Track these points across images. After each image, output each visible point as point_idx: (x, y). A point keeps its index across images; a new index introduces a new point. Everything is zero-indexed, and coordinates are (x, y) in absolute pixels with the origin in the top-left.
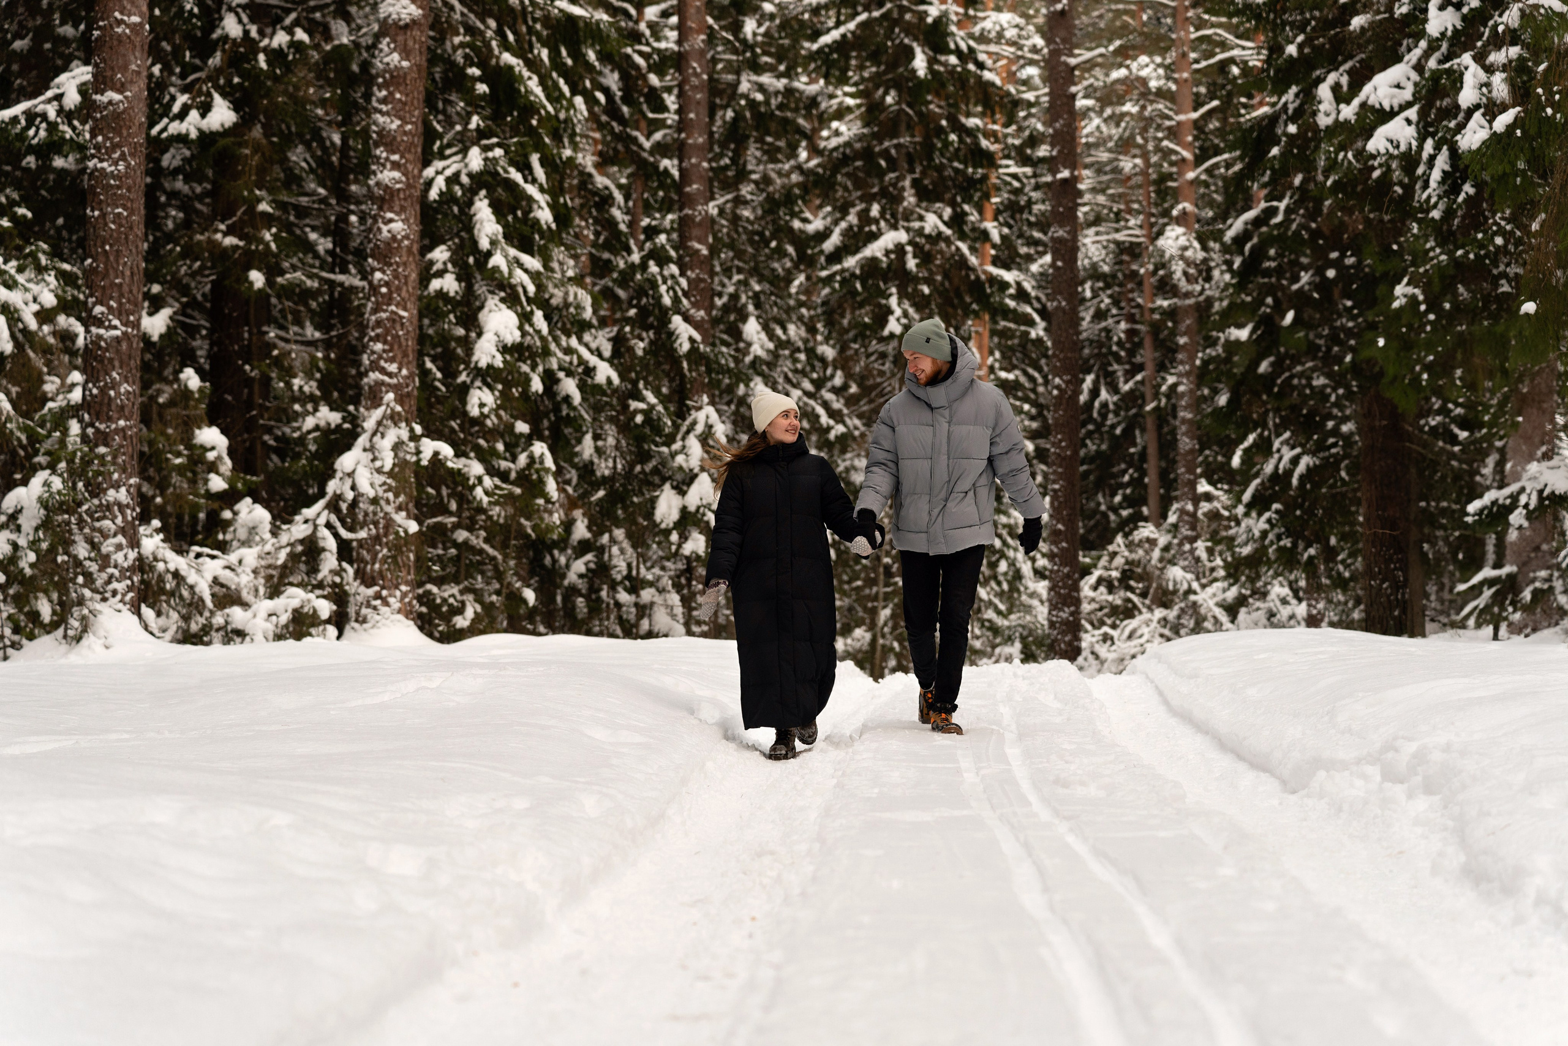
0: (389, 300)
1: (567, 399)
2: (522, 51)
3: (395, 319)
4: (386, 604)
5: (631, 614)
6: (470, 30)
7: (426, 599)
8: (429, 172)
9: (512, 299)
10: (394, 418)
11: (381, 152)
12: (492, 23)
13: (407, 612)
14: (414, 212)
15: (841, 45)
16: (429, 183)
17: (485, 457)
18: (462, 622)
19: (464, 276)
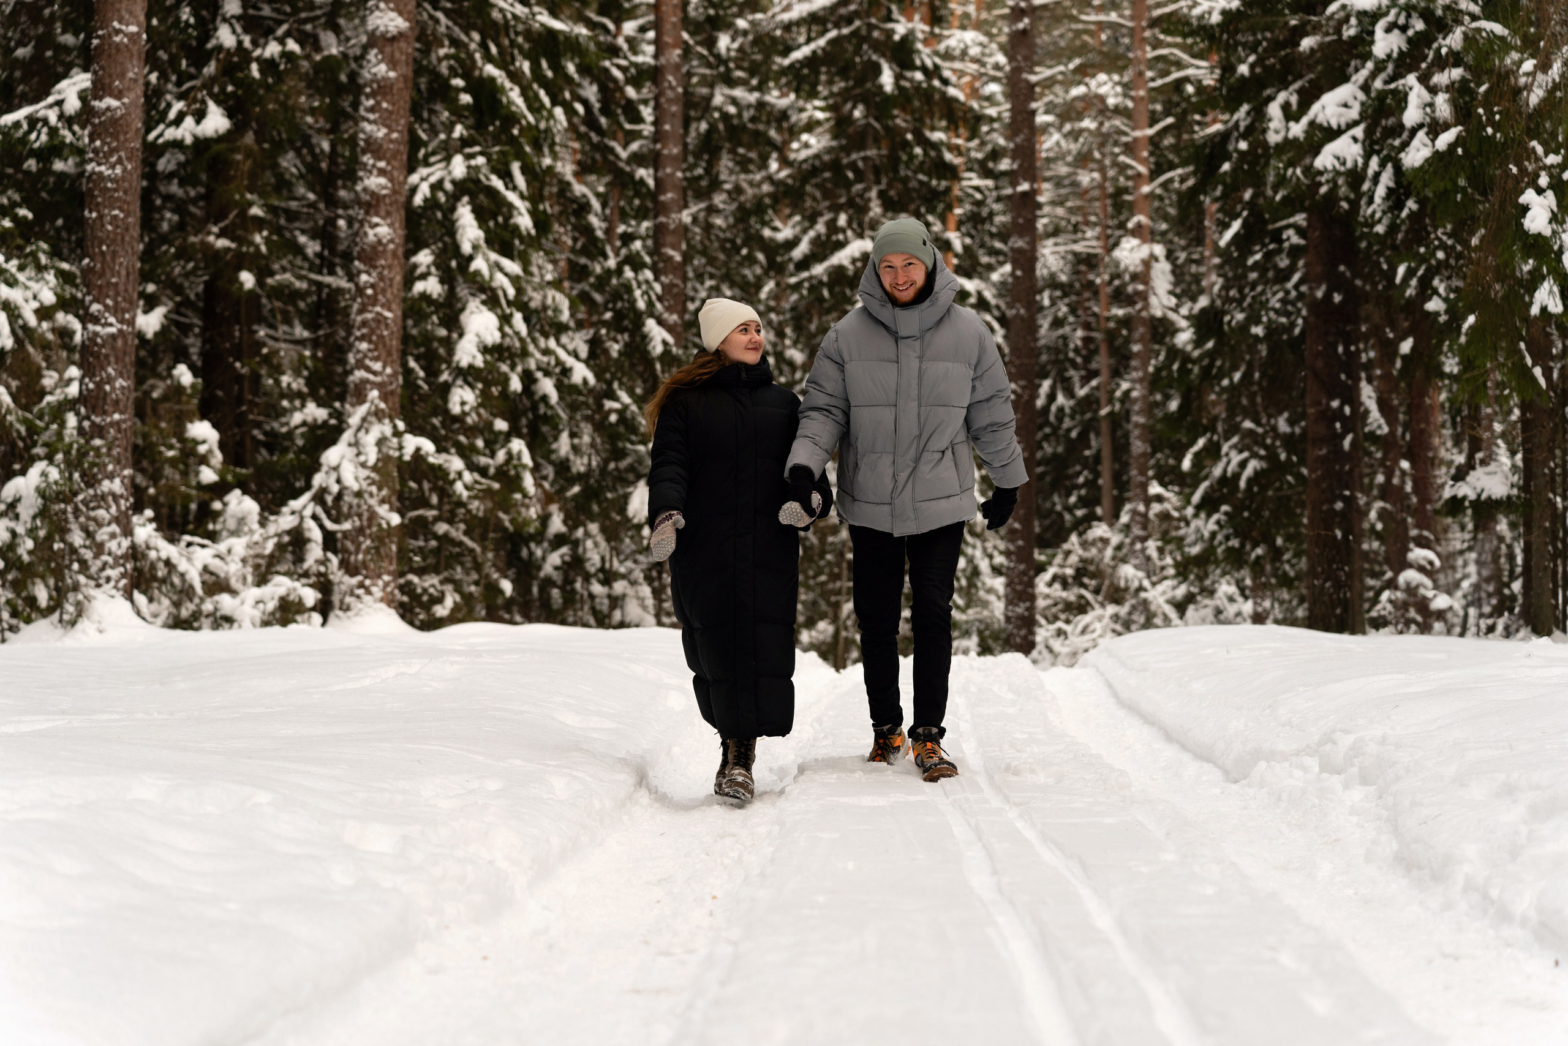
0: (374, 301)
1: (545, 398)
2: (504, 62)
3: (380, 320)
4: (368, 592)
5: (604, 605)
6: (455, 42)
7: (407, 588)
8: (414, 178)
9: (492, 301)
10: (379, 415)
11: (367, 159)
12: (476, 36)
13: (389, 601)
14: (399, 216)
15: (812, 61)
16: (414, 190)
17: (466, 453)
18: (441, 611)
19: (447, 279)
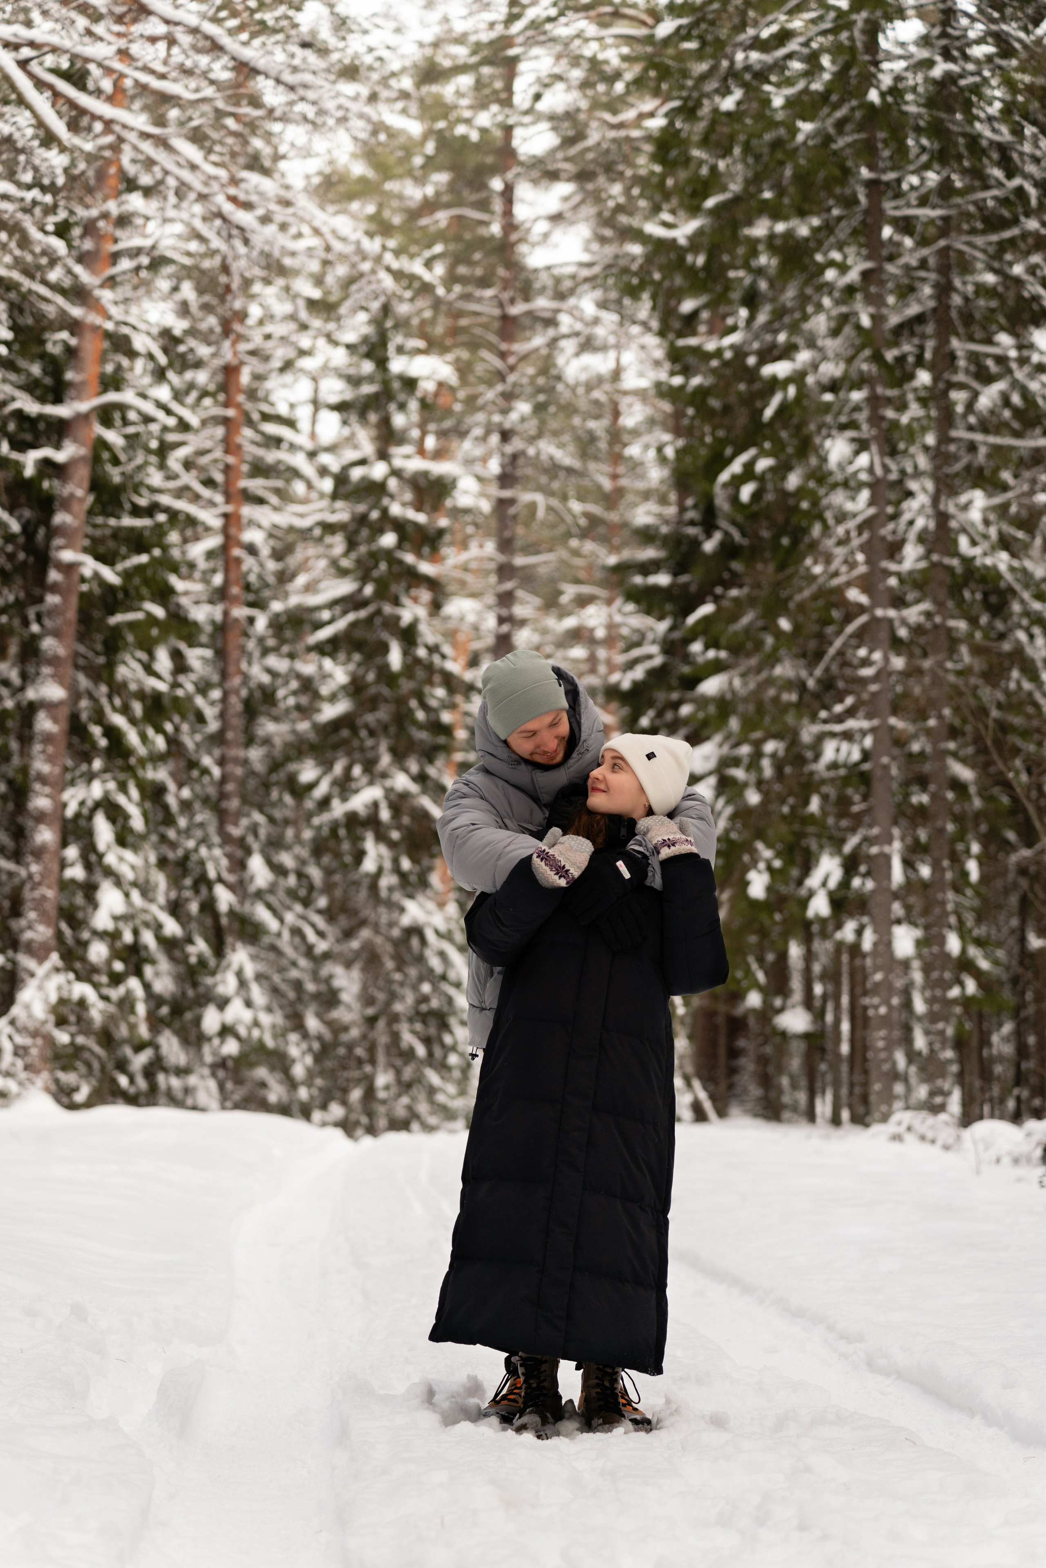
0: (39, 884)
1: (146, 948)
2: (125, 710)
3: (44, 898)
4: (33, 1083)
5: (179, 1092)
6: (90, 696)
7: (57, 1081)
8: (66, 796)
9: (118, 882)
10: (57, 970)
11: (37, 786)
12: (104, 689)
13: (47, 1090)
14: (57, 826)
16: (64, 805)
17: (96, 986)
18: (80, 1097)
19: (88, 867)
